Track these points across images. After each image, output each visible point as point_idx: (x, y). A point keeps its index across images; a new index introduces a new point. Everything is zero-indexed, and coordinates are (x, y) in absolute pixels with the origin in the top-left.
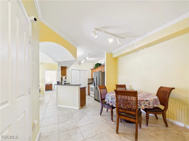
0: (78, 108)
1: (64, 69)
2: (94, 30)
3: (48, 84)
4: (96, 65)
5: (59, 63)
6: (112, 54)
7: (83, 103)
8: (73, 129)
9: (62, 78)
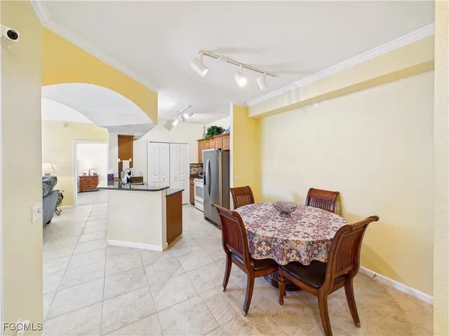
0: (159, 248)
1: (125, 143)
2: (199, 56)
3: (87, 175)
4: (209, 130)
5: (111, 129)
6: (247, 109)
7: (174, 232)
8: (142, 318)
9: (121, 165)
